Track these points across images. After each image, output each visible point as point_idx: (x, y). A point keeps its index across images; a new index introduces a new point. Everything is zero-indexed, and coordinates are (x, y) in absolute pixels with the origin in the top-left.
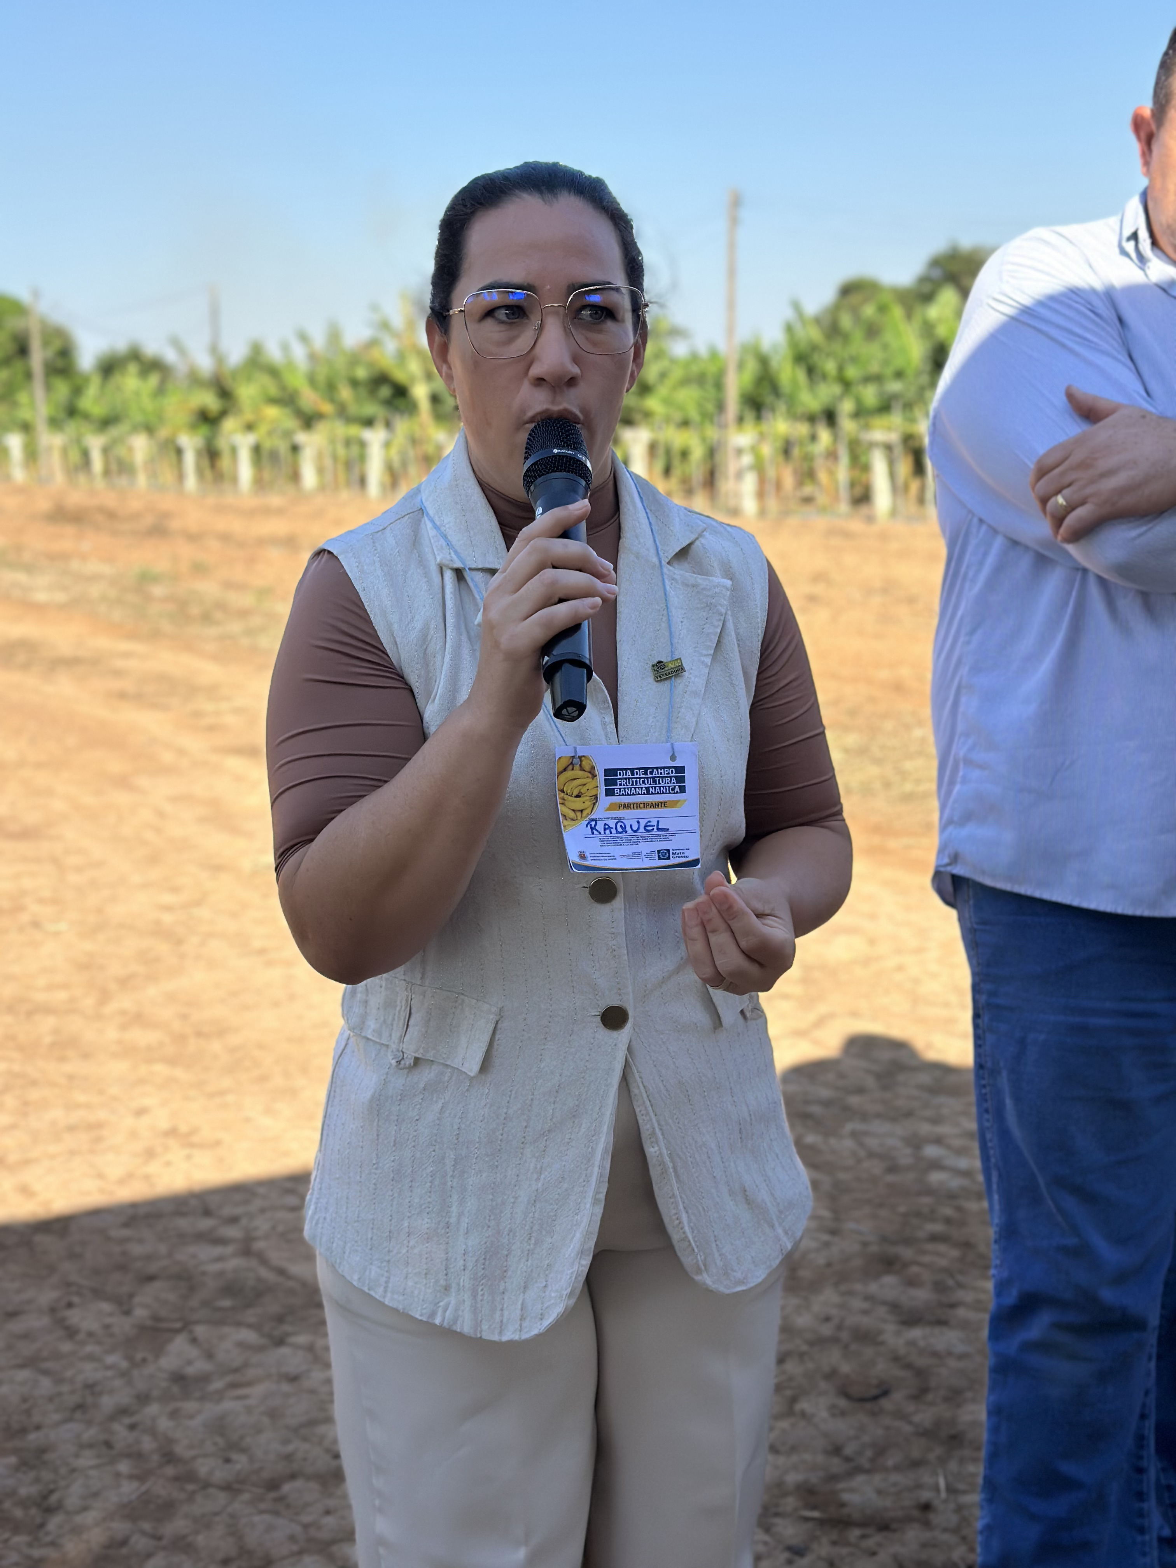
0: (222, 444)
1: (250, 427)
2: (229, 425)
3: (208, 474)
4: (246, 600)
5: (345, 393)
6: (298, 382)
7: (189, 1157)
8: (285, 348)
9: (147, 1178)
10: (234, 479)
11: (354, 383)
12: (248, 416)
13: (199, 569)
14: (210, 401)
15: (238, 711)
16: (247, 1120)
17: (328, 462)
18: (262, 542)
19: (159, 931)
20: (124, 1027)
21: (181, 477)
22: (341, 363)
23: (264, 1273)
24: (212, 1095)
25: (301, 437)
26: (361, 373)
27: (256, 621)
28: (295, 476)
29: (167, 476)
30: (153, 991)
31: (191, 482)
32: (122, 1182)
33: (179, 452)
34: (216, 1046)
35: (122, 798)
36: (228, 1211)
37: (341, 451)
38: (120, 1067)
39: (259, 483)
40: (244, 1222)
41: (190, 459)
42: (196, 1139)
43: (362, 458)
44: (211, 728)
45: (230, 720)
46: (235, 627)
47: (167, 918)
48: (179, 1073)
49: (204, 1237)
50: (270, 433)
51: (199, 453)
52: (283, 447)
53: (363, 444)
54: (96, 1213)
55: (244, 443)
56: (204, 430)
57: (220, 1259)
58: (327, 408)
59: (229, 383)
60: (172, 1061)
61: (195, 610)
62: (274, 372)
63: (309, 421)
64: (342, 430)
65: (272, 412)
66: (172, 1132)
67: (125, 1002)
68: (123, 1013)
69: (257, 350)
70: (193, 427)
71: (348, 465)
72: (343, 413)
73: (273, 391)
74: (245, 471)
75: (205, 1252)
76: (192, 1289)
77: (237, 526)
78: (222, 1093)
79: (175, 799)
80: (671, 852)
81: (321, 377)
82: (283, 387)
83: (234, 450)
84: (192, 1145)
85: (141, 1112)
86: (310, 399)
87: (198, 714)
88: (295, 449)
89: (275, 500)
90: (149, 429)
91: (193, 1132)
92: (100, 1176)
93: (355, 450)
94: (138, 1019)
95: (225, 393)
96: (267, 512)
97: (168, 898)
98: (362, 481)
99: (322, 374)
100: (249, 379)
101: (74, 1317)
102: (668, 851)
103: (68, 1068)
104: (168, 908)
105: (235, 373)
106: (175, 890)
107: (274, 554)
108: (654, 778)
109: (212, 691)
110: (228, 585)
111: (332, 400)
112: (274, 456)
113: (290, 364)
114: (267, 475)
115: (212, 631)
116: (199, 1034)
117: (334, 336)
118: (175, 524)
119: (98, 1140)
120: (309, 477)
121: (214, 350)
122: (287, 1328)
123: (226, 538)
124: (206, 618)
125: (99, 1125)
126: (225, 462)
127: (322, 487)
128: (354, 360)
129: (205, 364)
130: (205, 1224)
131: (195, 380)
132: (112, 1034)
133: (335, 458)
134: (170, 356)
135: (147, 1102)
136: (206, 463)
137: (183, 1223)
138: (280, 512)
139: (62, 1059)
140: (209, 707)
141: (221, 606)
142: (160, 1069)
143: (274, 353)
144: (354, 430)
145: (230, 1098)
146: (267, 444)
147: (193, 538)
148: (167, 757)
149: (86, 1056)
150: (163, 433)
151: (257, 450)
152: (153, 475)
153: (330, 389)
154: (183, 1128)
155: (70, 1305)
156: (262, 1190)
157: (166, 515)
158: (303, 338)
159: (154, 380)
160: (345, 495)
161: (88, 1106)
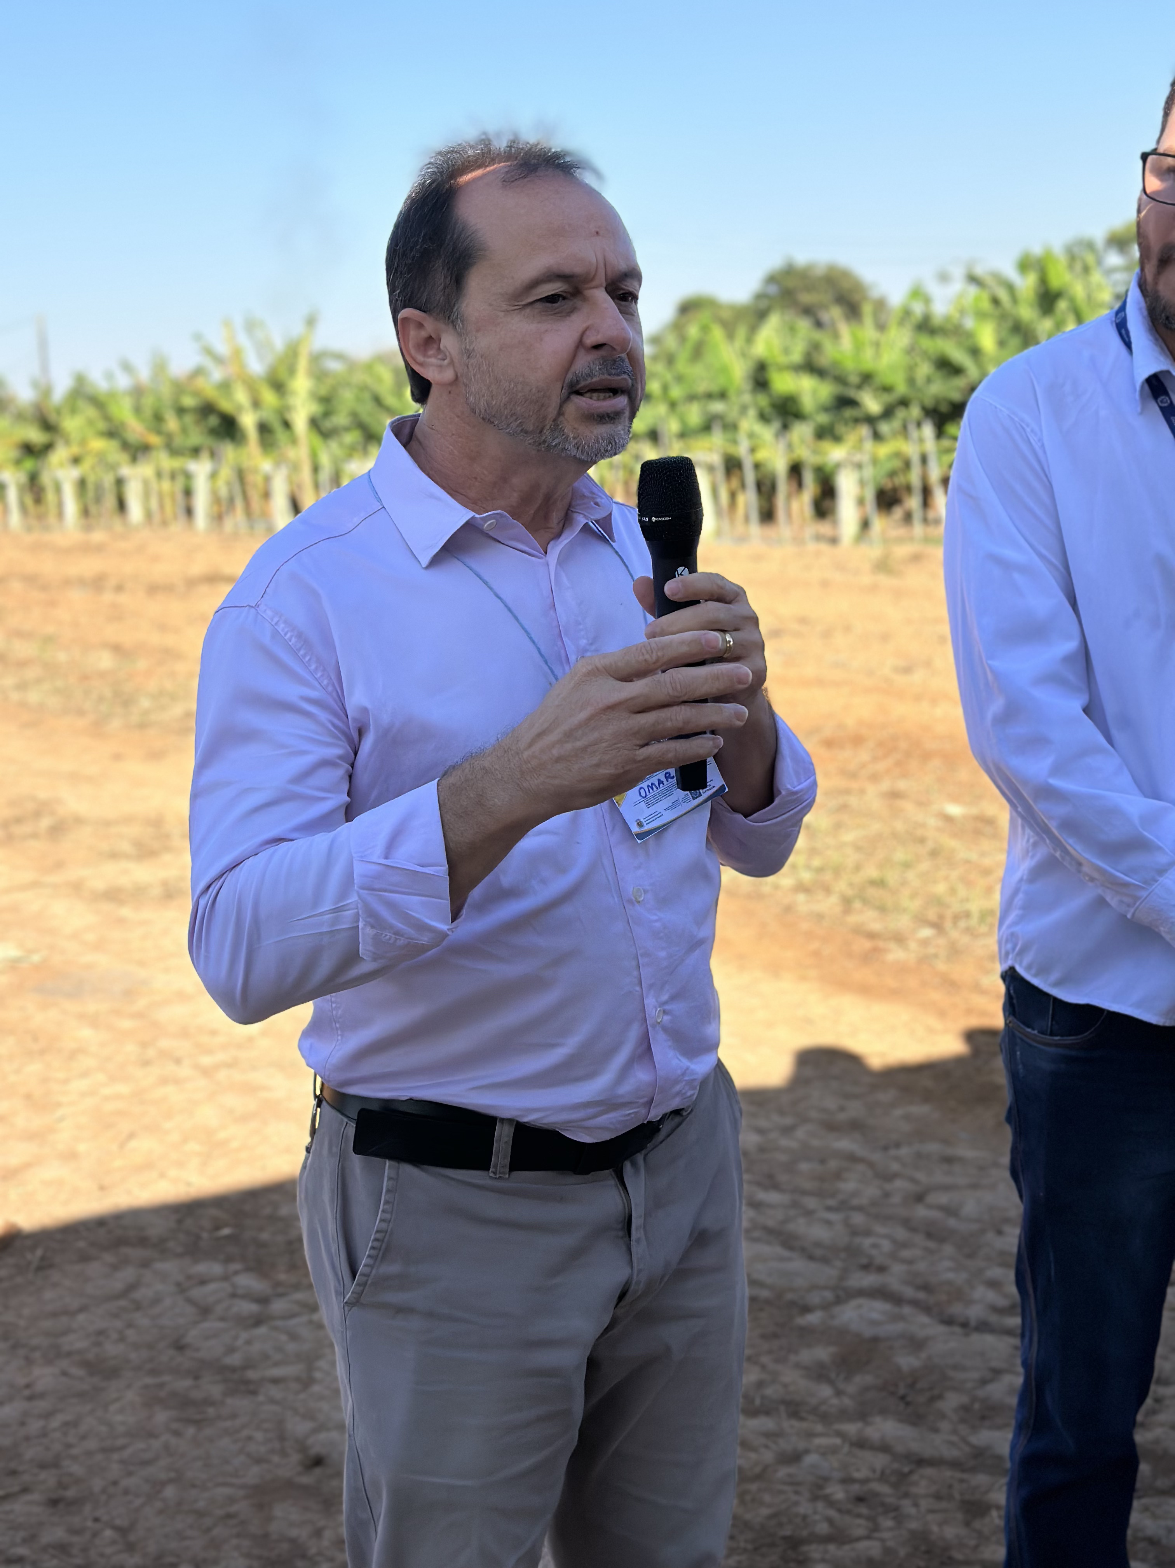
0: (46, 479)
1: (76, 460)
2: (55, 458)
3: (33, 510)
5: (172, 424)
6: (124, 412)
10: (61, 514)
11: (181, 411)
12: (75, 448)
14: (34, 434)
17: (154, 495)
21: (5, 513)
22: (166, 391)
25: (126, 471)
26: (189, 402)
28: (123, 509)
31: (17, 517)
33: (2, 488)
37: (167, 484)
39: (86, 517)
41: (13, 495)
43: (188, 490)
50: (95, 467)
51: (21, 489)
52: (108, 481)
53: (188, 476)
55: (69, 477)
56: (28, 463)
58: (154, 439)
59: (53, 418)
62: (97, 401)
63: (136, 452)
64: (167, 462)
65: (100, 444)
69: (80, 380)
70: (16, 461)
72: (170, 445)
73: (100, 423)
74: (72, 505)
81: (147, 407)
82: (110, 420)
83: (58, 486)
86: (136, 430)
88: (120, 482)
89: (101, 536)
93: (182, 483)
95: (49, 426)
96: (89, 548)
98: (192, 512)
100: (74, 411)
105: (59, 408)
111: (159, 432)
112: (98, 489)
113: (115, 395)
114: (93, 508)
120: (137, 509)
121: (39, 383)
126: (50, 496)
127: (149, 521)
128: (179, 388)
129: (25, 399)
131: (16, 415)
133: (160, 490)
136: (29, 500)
143: (96, 386)
144: (181, 462)
146: (92, 478)
151: (82, 484)
153: (156, 420)
158: (127, 367)
160: (172, 528)
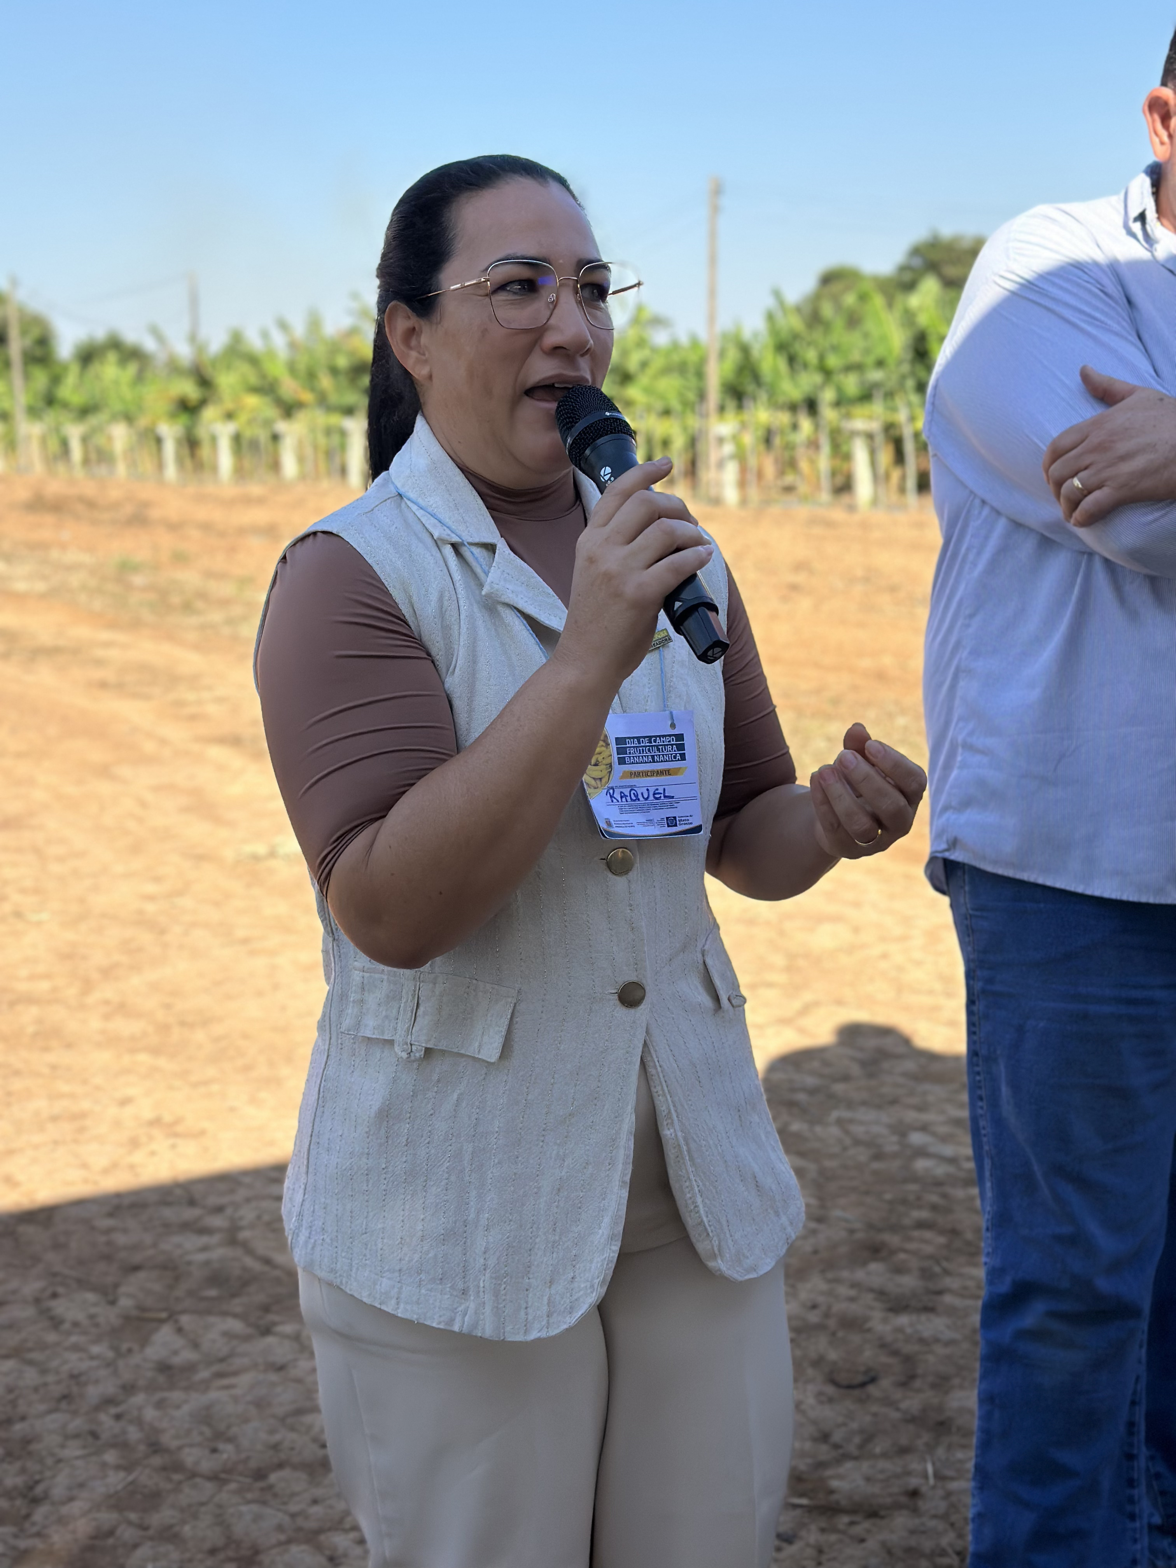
0: (202, 432)
1: (230, 416)
2: (209, 414)
3: (188, 463)
4: (227, 589)
5: (326, 382)
6: (277, 369)
7: (173, 1147)
8: (265, 335)
9: (132, 1167)
10: (215, 469)
11: (334, 371)
12: (229, 405)
13: (180, 559)
14: (189, 389)
15: (220, 700)
16: (232, 1109)
17: (309, 451)
18: (242, 531)
19: (142, 921)
20: (107, 1017)
21: (160, 465)
22: (321, 351)
23: (249, 1262)
24: (195, 1085)
25: (282, 426)
26: (342, 362)
27: (237, 610)
28: (276, 466)
29: (147, 465)
30: (136, 981)
31: (171, 471)
32: (106, 1171)
33: (159, 441)
34: (200, 1036)
35: (105, 788)
36: (213, 1200)
37: (322, 441)
38: (104, 1057)
39: (240, 472)
40: (229, 1211)
41: (170, 448)
42: (179, 1129)
43: (343, 447)
44: (193, 718)
45: (212, 709)
46: (216, 616)
47: (150, 908)
48: (162, 1062)
49: (186, 1227)
50: (251, 422)
51: (179, 442)
52: (263, 436)
53: (343, 434)
54: (80, 1203)
55: (224, 432)
56: (184, 419)
57: (205, 1249)
58: (307, 397)
59: (209, 371)
60: (156, 1051)
61: (176, 600)
62: (253, 360)
63: (289, 409)
64: (322, 419)
65: (252, 401)
66: (156, 1122)
67: (107, 992)
68: (107, 1002)
69: (237, 338)
70: (172, 416)
71: (329, 454)
72: (322, 401)
73: (253, 379)
74: (225, 460)
75: (190, 1242)
76: (177, 1279)
77: (217, 515)
78: (206, 1083)
79: (158, 789)
80: (677, 819)
81: (302, 367)
82: (263, 376)
83: (214, 439)
84: (176, 1135)
85: (125, 1102)
86: (290, 388)
87: (180, 704)
88: (276, 438)
89: (255, 489)
90: (129, 418)
91: (178, 1121)
92: (85, 1166)
93: (336, 439)
94: (122, 1009)
95: (204, 382)
96: (248, 501)
97: (151, 888)
98: (343, 471)
99: (302, 363)
100: (229, 367)
101: (60, 1307)
102: (675, 818)
103: (51, 1058)
104: (151, 898)
105: (214, 362)
106: (157, 879)
107: (255, 542)
108: (657, 746)
109: (194, 680)
110: (209, 574)
111: (313, 389)
112: (254, 445)
113: (271, 354)
114: (247, 463)
115: (194, 620)
116: (183, 1024)
117: (314, 323)
118: (155, 513)
119: (81, 1130)
120: (290, 466)
121: (193, 338)
122: (272, 1317)
123: (206, 527)
124: (187, 607)
125: (83, 1115)
126: (205, 452)
127: (303, 477)
128: (334, 348)
129: (184, 351)
130: (189, 1214)
131: (174, 368)
132: (95, 1024)
133: (315, 447)
134: (149, 345)
135: (131, 1091)
136: (186, 451)
137: (168, 1213)
138: (260, 501)
139: (46, 1049)
140: (191, 696)
141: (202, 595)
142: (143, 1058)
143: (254, 341)
144: (335, 420)
145: (215, 1088)
146: (248, 433)
147: (174, 527)
148: (149, 747)
149: (69, 1046)
150: (143, 422)
151: (237, 439)
152: (132, 464)
153: (311, 376)
154: (167, 1118)
155: (55, 1295)
156: (247, 1180)
157: (146, 505)
158: (283, 326)
159: (132, 369)
160: (325, 484)
161: (72, 1096)
